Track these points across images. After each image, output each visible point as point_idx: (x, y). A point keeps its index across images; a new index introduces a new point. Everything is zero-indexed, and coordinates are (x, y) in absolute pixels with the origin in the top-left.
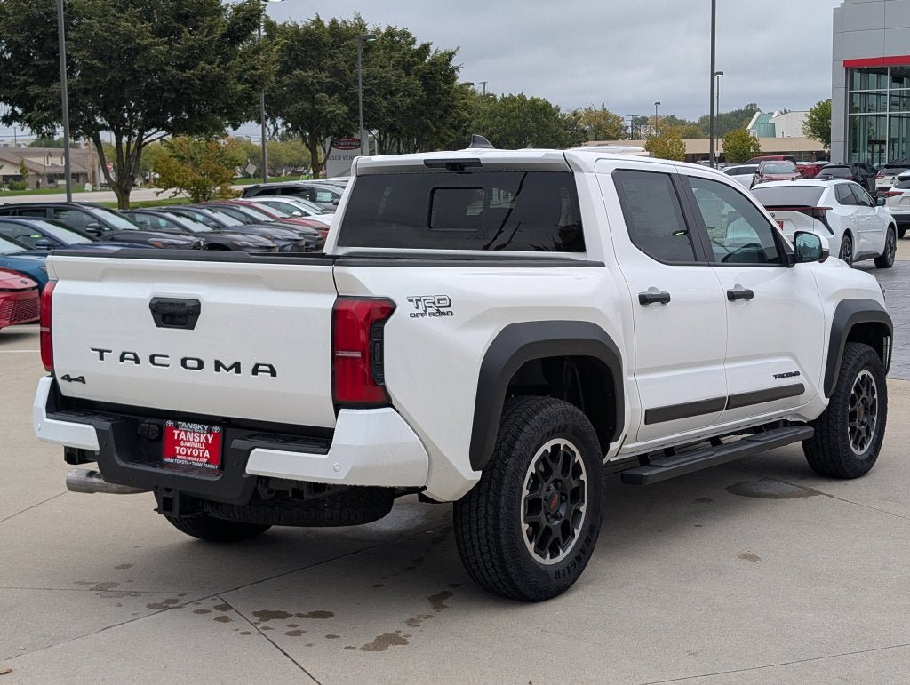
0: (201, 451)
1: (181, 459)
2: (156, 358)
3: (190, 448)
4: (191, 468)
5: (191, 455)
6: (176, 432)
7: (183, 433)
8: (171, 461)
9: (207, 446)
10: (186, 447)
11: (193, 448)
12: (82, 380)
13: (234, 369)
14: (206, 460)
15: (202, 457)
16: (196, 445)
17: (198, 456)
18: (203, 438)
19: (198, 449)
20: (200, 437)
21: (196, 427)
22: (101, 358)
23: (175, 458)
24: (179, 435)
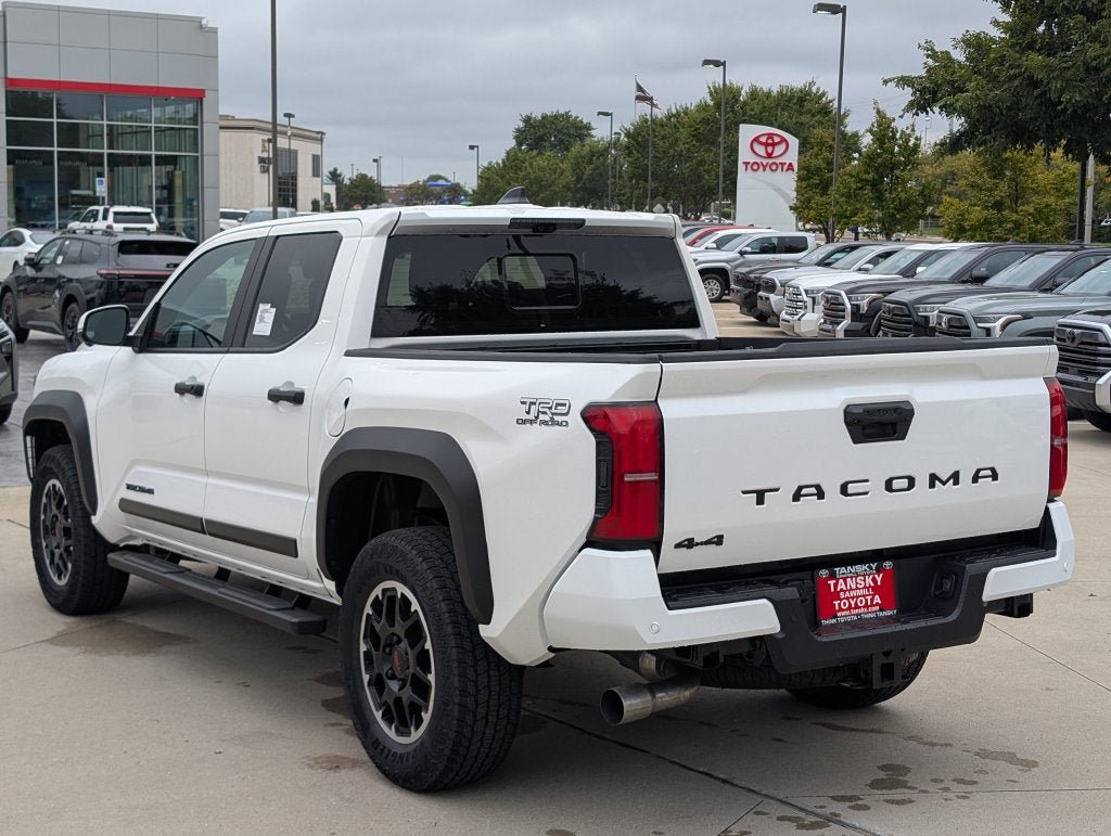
0: (869, 598)
1: (843, 616)
2: (850, 485)
3: (853, 598)
4: (860, 623)
5: (857, 607)
6: (832, 582)
7: (841, 581)
8: (834, 621)
9: (876, 589)
10: (847, 598)
11: (857, 597)
12: (719, 540)
13: (952, 481)
14: (878, 608)
15: (872, 605)
16: (859, 593)
17: (866, 606)
18: (869, 581)
19: (864, 596)
20: (865, 581)
21: (860, 568)
22: (760, 501)
23: (836, 617)
24: (836, 585)
